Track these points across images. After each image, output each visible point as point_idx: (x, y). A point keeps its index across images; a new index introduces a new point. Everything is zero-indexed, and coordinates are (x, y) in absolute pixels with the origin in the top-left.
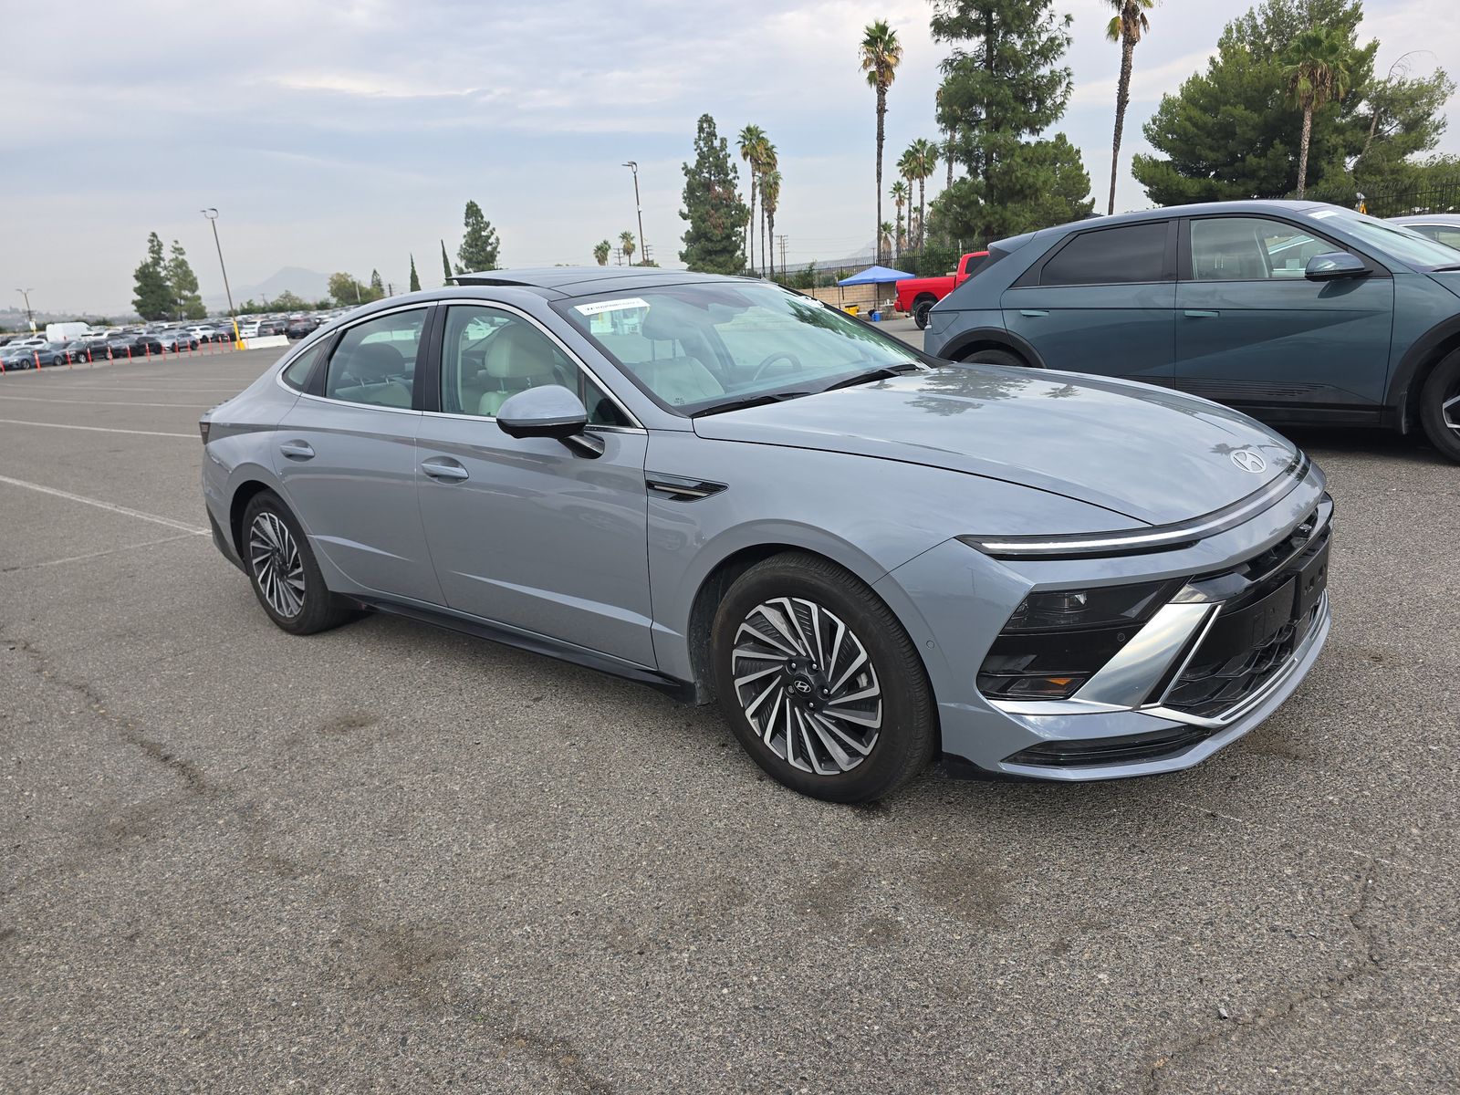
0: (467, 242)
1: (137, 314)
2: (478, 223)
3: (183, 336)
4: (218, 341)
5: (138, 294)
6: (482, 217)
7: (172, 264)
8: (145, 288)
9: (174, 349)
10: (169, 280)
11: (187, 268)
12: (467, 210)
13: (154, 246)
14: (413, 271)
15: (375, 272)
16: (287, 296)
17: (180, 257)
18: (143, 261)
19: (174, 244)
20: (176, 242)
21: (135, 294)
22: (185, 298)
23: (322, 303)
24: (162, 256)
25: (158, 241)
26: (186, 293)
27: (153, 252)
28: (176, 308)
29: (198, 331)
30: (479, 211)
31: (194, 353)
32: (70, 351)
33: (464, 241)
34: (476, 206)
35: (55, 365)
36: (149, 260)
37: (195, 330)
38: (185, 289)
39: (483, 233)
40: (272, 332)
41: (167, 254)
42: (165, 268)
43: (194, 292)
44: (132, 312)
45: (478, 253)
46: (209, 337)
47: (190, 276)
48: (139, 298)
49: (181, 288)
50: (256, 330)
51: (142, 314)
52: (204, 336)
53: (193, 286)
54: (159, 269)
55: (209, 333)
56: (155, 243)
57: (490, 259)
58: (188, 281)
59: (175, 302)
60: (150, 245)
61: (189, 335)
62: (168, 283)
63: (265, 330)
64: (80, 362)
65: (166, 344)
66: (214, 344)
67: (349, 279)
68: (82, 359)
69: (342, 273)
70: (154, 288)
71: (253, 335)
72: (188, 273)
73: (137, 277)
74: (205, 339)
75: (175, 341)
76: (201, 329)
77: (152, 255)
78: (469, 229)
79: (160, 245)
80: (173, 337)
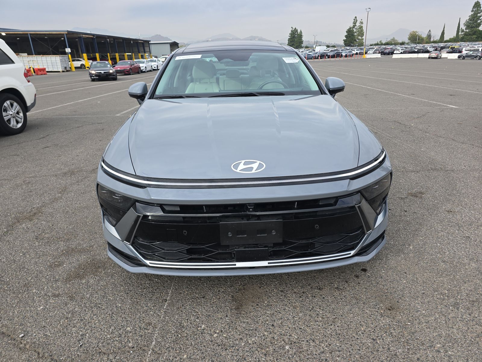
0: (469, 19)
1: (344, 44)
2: (478, 10)
3: (350, 52)
4: (360, 54)
5: (346, 38)
6: (480, 8)
7: (358, 27)
8: (348, 35)
9: (346, 56)
10: (356, 33)
11: (362, 29)
12: (475, 5)
13: (355, 21)
14: (444, 31)
15: (430, 31)
16: (393, 39)
17: (361, 25)
18: (350, 26)
19: (361, 20)
20: (362, 20)
21: (345, 37)
22: (359, 39)
23: (402, 42)
24: (356, 24)
25: (356, 19)
26: (360, 38)
27: (354, 23)
28: (355, 42)
29: (355, 51)
30: (480, 5)
31: (352, 58)
32: (317, 55)
33: (469, 18)
34: (479, 3)
35: (312, 59)
36: (352, 26)
37: (354, 50)
38: (360, 36)
39: (479, 15)
40: (378, 52)
41: (358, 24)
42: (356, 29)
43: (362, 37)
44: (342, 43)
45: (473, 23)
46: (358, 53)
47: (362, 31)
48: (346, 39)
49: (359, 35)
50: (373, 51)
51: (345, 44)
52: (357, 52)
53: (362, 35)
54: (354, 29)
55: (358, 52)
56: (355, 20)
57: (478, 26)
58: (361, 33)
59: (355, 40)
60: (354, 21)
61: (351, 52)
62: (355, 34)
63: (376, 51)
64: (318, 59)
65: (344, 54)
66: (360, 55)
67: (417, 34)
68: (319, 58)
69: (415, 31)
70: (350, 36)
71: (371, 53)
72: (362, 30)
73: (347, 32)
74: (357, 54)
75: (346, 54)
76: (356, 50)
77: (353, 24)
78: (473, 13)
79: (357, 21)
80: (346, 52)
